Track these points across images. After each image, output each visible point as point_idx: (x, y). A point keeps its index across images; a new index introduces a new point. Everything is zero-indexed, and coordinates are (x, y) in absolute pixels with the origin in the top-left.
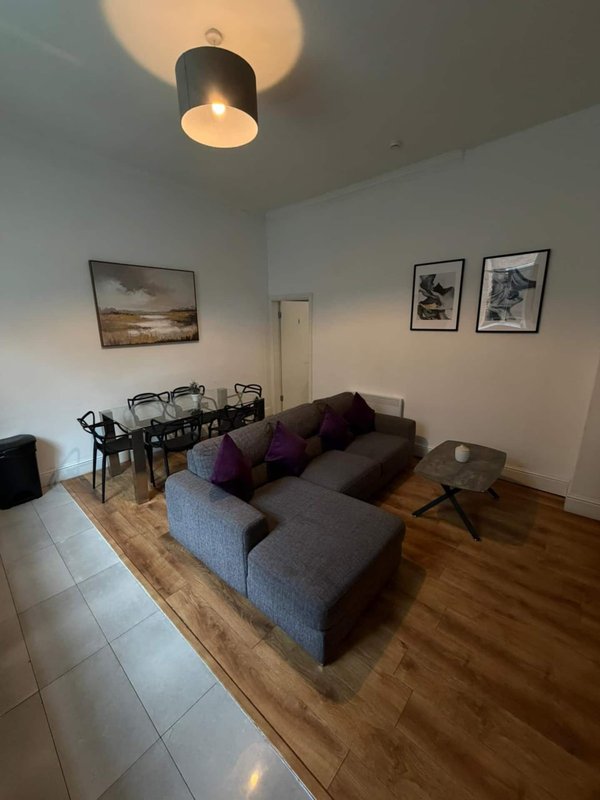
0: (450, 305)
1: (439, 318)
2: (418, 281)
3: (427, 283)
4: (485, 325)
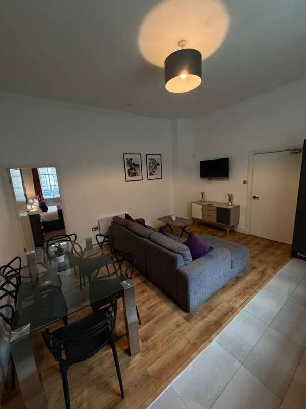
0: (138, 170)
1: (136, 176)
2: (126, 161)
3: (129, 162)
4: (150, 177)
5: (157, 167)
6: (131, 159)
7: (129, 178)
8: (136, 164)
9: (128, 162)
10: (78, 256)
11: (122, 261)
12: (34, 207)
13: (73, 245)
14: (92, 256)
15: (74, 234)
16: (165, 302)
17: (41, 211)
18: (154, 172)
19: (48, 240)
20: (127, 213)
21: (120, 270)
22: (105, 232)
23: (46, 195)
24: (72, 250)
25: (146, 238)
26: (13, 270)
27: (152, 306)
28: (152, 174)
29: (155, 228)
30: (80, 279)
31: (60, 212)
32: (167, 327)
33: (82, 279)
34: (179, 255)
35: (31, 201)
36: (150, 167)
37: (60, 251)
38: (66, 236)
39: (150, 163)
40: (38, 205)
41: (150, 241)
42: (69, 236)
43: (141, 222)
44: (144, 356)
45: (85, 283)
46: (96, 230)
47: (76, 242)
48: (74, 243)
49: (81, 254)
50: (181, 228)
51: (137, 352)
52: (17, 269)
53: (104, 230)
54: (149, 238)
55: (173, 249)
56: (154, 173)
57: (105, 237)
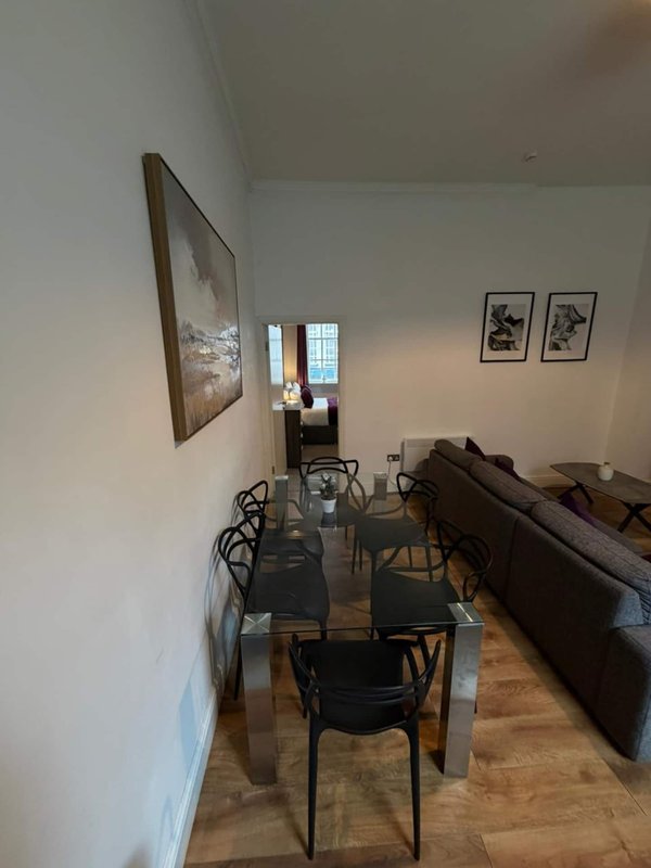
0: (520, 336)
1: (509, 349)
2: (490, 311)
3: (498, 313)
4: (549, 355)
5: (577, 327)
6: (505, 307)
7: (489, 354)
8: (516, 318)
9: (494, 314)
10: (356, 507)
11: (451, 550)
12: (293, 397)
13: (350, 483)
14: (383, 513)
15: (355, 461)
16: (552, 691)
17: (302, 405)
18: (566, 340)
19: (309, 461)
20: (469, 435)
21: (443, 568)
22: (412, 470)
23: (313, 377)
24: (347, 490)
25: (521, 511)
26: (256, 502)
27: (510, 681)
28: (556, 347)
29: (541, 486)
30: (355, 551)
31: (333, 413)
32: (551, 761)
33: (357, 553)
34: (630, 590)
35: (289, 386)
36: (554, 327)
37: (328, 491)
38: (341, 462)
39: (557, 316)
40: (299, 393)
41: (530, 521)
42: (344, 463)
43: (504, 464)
44: (475, 794)
45: (361, 562)
46: (394, 460)
47: (357, 477)
48: (352, 478)
49: (361, 504)
50: (627, 505)
51: (460, 773)
52: (261, 502)
53: (410, 465)
54: (528, 512)
55: (611, 568)
56: (563, 345)
57: (416, 482)
